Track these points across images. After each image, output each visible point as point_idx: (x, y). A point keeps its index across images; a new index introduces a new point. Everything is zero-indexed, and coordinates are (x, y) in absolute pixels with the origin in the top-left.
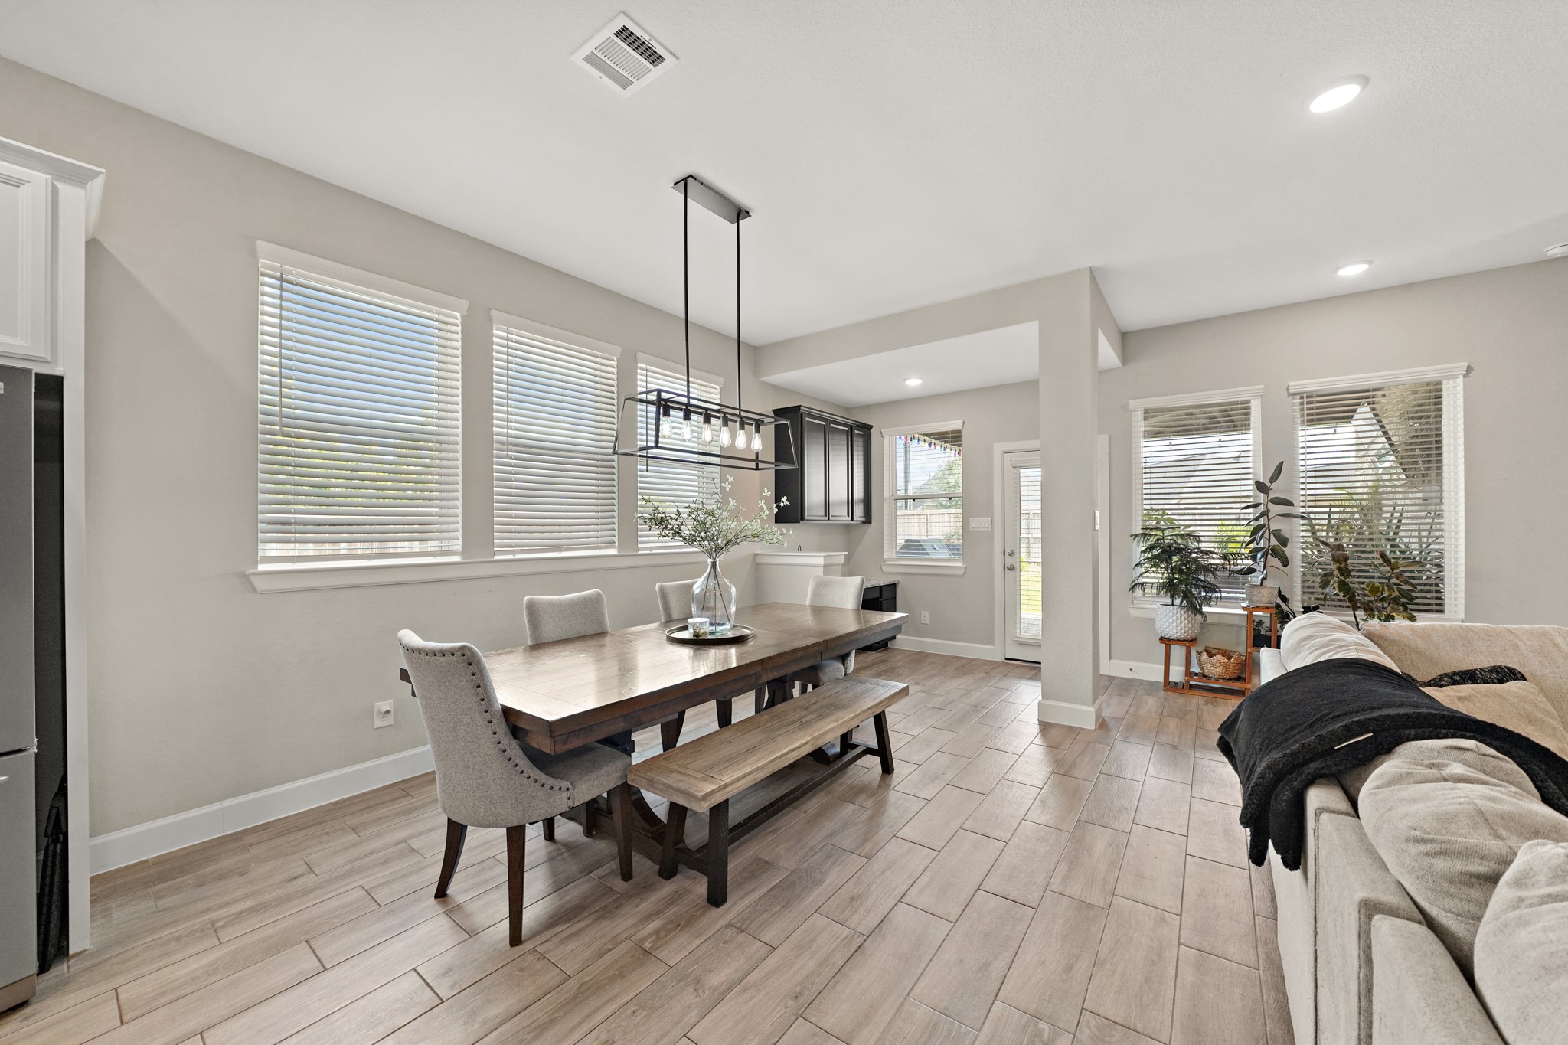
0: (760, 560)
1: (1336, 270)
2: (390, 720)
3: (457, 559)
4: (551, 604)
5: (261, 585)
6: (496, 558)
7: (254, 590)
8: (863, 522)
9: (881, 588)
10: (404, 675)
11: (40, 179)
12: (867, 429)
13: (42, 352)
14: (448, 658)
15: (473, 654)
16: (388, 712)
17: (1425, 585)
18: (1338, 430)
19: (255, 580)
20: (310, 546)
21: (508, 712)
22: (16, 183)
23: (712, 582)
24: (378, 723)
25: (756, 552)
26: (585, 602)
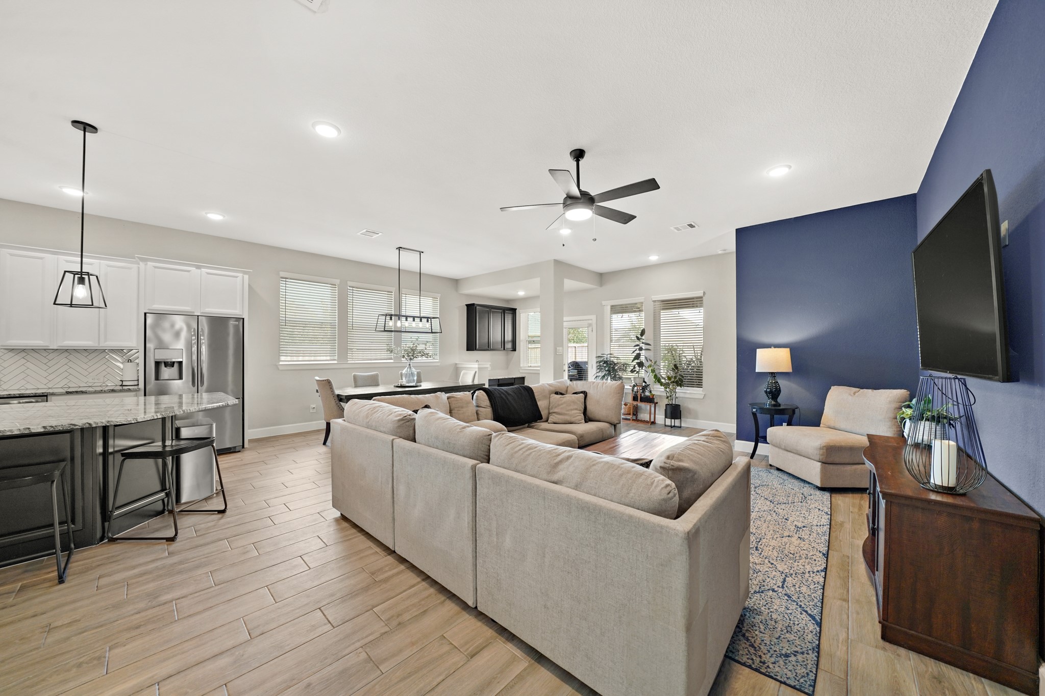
0: (457, 366)
1: (649, 257)
2: (315, 410)
3: (336, 362)
4: (361, 375)
5: (281, 368)
6: (349, 362)
7: (279, 369)
8: (512, 351)
9: (515, 378)
10: (317, 391)
11: (240, 275)
12: (513, 311)
13: (241, 313)
14: (325, 382)
15: (330, 381)
16: (314, 408)
17: (691, 374)
18: (680, 312)
19: (279, 366)
20: (289, 357)
21: (338, 395)
22: (237, 277)
23: (409, 369)
24: (311, 411)
25: (457, 363)
26: (372, 376)
